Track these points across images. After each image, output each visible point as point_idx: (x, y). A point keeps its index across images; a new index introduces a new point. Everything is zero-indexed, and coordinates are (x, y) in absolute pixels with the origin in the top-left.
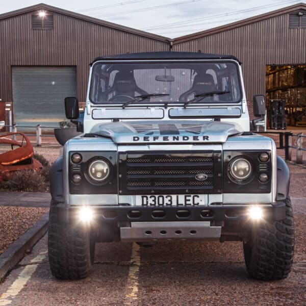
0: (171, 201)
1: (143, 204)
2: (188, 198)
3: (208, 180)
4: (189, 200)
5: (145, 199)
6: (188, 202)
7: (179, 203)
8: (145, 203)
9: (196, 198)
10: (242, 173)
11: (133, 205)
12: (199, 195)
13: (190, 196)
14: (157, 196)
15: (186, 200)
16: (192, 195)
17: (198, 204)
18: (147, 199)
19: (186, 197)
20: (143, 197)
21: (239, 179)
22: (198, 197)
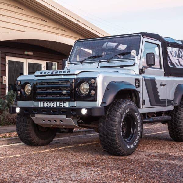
0: (54, 105)
1: (43, 106)
2: (61, 103)
3: (68, 94)
4: (61, 105)
5: (44, 103)
6: (61, 106)
7: (57, 106)
8: (44, 106)
9: (64, 103)
10: (85, 90)
11: (39, 106)
12: (66, 102)
13: (62, 102)
14: (49, 102)
15: (60, 105)
16: (63, 102)
17: (65, 106)
18: (45, 103)
19: (60, 103)
20: (43, 103)
21: (84, 94)
22: (65, 103)
